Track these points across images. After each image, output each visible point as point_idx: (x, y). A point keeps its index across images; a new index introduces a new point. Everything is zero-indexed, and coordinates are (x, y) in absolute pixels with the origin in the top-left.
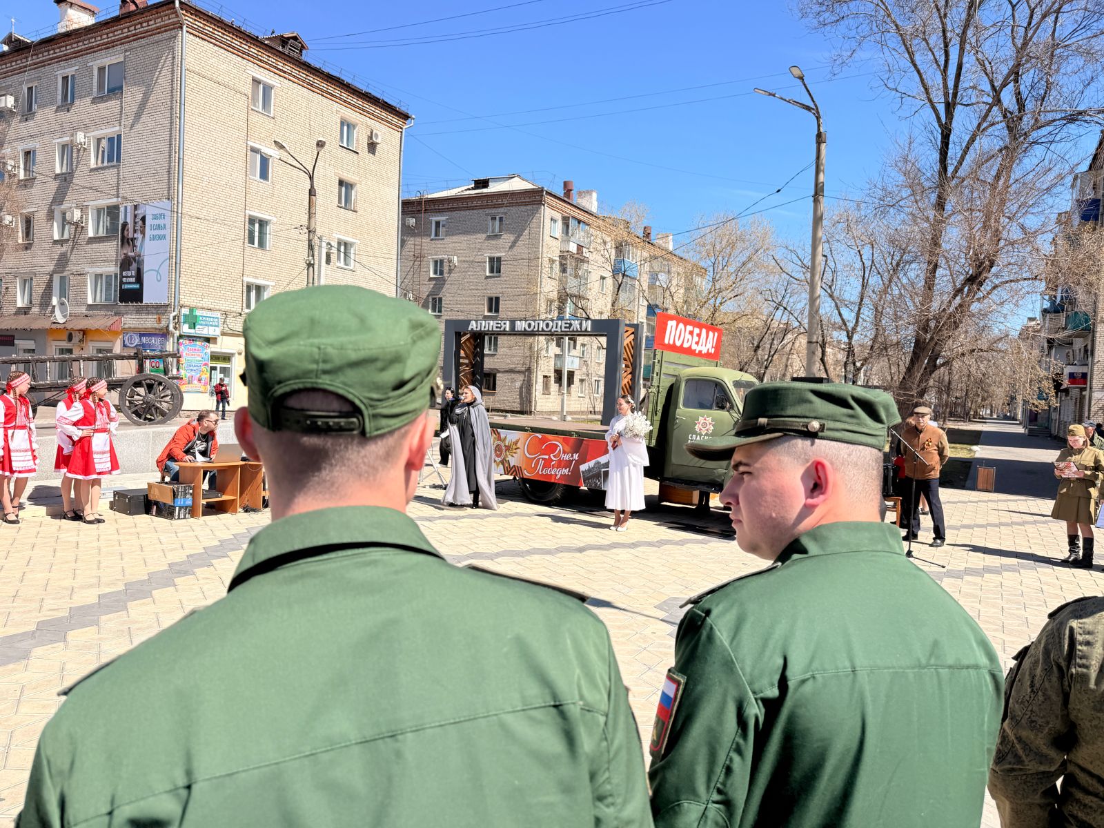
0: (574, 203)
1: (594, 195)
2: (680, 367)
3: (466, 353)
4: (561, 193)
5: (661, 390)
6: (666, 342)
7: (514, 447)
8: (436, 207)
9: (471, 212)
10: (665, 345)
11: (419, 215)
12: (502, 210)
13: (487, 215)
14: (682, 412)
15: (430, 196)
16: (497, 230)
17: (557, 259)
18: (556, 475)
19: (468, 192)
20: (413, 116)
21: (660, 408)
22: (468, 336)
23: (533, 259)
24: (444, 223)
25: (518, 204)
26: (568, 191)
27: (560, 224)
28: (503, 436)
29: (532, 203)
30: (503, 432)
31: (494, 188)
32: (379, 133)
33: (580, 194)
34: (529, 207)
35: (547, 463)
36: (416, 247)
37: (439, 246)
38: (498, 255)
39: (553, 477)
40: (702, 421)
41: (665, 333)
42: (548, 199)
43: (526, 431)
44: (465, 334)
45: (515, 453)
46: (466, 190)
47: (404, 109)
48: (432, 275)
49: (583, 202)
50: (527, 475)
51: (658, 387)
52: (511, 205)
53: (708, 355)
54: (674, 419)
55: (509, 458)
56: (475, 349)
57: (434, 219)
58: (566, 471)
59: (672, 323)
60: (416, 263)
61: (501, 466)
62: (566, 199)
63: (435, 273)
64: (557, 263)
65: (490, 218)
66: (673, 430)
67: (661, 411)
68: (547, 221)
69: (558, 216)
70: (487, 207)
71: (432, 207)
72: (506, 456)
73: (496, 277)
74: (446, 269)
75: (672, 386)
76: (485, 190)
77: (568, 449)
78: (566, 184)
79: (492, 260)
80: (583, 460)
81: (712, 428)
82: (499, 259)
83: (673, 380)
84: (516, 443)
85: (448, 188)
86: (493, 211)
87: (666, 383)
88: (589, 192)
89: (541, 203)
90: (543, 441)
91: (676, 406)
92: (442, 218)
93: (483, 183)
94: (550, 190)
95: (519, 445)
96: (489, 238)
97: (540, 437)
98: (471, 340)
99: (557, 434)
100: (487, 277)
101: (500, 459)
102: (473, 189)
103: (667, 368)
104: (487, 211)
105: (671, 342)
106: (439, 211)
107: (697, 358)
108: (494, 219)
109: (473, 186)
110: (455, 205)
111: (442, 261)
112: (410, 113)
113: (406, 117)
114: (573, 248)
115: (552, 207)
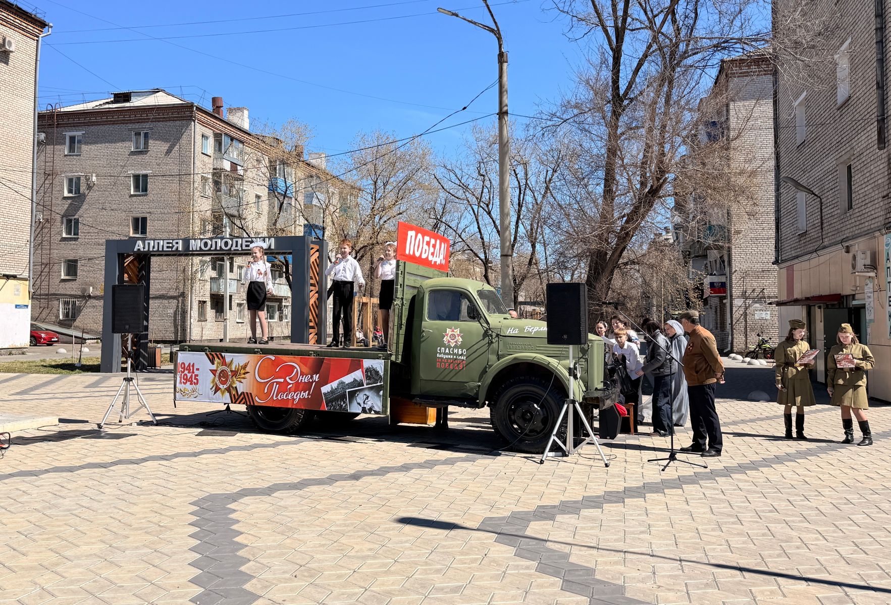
0: (225, 119)
1: (246, 112)
2: (419, 278)
3: (129, 276)
4: (209, 108)
5: (405, 302)
6: (407, 252)
7: (242, 371)
8: (71, 121)
9: (111, 127)
10: (406, 256)
11: (50, 130)
12: (147, 125)
13: (130, 130)
14: (429, 324)
15: (62, 110)
16: (142, 146)
17: (210, 176)
18: (294, 400)
19: (107, 106)
20: (51, 24)
21: (404, 321)
22: (131, 258)
23: (184, 176)
24: (80, 138)
25: (165, 120)
26: (217, 107)
27: (211, 141)
28: (228, 360)
29: (182, 119)
30: (228, 357)
31: (137, 102)
32: (12, 41)
33: (231, 110)
34: (178, 123)
35: (283, 388)
36: (48, 164)
37: (75, 162)
38: (144, 172)
39: (290, 402)
40: (450, 333)
41: (406, 243)
42: (199, 115)
43: (255, 353)
44: (129, 256)
45: (244, 378)
46: (104, 104)
47: (40, 16)
48: (66, 194)
49: (234, 119)
50: (258, 401)
51: (402, 299)
52: (158, 120)
53: (440, 267)
54: (421, 332)
55: (237, 384)
56: (140, 271)
57: (68, 134)
58: (305, 395)
59: (411, 233)
60: (47, 182)
61: (227, 394)
62: (217, 115)
63: (70, 191)
64: (211, 180)
65: (133, 133)
66: (421, 342)
67: (405, 325)
68: (198, 138)
69: (209, 133)
70: (131, 122)
71: (66, 121)
72: (233, 382)
73: (143, 195)
74: (83, 188)
75: (413, 299)
76: (127, 104)
77: (306, 370)
78: (214, 100)
79: (137, 177)
80: (324, 381)
81: (461, 340)
82: (145, 176)
83: (415, 292)
84: (245, 367)
85: (84, 102)
86: (137, 126)
87: (409, 295)
88: (240, 109)
89: (191, 118)
90: (275, 364)
91: (421, 319)
92: (78, 133)
93: (125, 97)
94: (200, 105)
95: (248, 369)
96: (133, 153)
97: (273, 358)
98: (135, 262)
99: (292, 354)
100: (131, 196)
101: (225, 386)
102: (112, 102)
103: (408, 279)
104: (130, 126)
105: (411, 253)
106: (75, 126)
107: (432, 270)
108: (138, 134)
109: (112, 99)
110: (93, 120)
111: (79, 179)
112: (47, 20)
113: (42, 25)
114: (227, 166)
115: (203, 123)
